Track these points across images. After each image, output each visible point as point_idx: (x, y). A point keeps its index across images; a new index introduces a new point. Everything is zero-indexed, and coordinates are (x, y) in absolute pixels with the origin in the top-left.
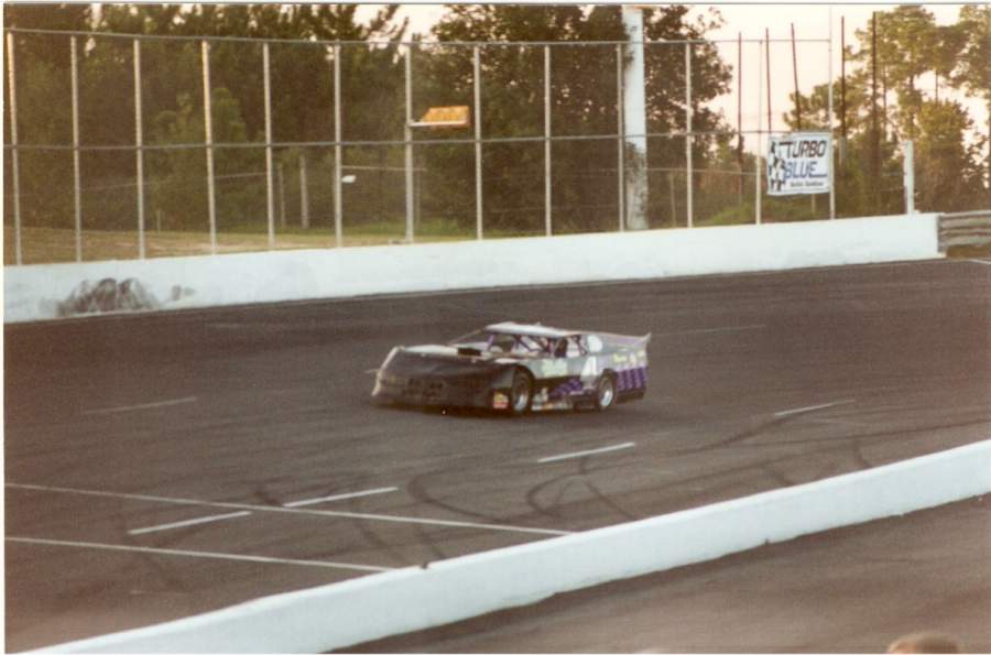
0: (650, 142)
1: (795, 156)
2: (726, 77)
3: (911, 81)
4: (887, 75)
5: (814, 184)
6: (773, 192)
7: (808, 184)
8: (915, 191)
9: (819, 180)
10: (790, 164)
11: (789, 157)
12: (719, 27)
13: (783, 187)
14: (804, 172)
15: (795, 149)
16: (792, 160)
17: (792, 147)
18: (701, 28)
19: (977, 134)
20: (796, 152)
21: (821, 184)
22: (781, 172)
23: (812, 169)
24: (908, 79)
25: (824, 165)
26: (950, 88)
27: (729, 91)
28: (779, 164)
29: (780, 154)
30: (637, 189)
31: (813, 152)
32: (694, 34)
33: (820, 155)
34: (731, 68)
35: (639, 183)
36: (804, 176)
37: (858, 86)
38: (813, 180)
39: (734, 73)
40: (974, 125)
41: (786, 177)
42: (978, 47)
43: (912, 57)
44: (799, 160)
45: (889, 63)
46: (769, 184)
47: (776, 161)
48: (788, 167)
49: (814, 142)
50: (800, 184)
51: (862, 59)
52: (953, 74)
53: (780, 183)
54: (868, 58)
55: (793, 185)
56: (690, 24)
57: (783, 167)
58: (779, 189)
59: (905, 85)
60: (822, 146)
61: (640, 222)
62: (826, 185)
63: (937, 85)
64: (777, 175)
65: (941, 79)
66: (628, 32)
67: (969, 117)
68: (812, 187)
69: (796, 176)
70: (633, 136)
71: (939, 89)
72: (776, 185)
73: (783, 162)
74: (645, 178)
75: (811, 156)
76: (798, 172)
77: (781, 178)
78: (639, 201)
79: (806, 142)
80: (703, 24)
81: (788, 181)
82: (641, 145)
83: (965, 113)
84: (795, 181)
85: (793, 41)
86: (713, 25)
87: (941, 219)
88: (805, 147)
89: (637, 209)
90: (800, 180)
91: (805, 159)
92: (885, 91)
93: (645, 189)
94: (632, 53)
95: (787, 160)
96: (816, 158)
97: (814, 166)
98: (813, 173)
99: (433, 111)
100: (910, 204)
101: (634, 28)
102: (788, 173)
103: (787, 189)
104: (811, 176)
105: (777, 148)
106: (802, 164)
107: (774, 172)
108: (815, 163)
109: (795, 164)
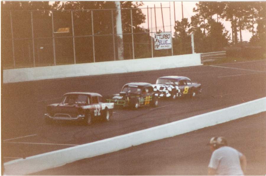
0: (123, 36)
1: (162, 39)
2: (144, 18)
3: (211, 16)
4: (205, 15)
5: (167, 46)
6: (156, 49)
7: (166, 46)
8: (195, 47)
9: (168, 45)
10: (160, 41)
11: (160, 39)
12: (142, 5)
13: (159, 47)
14: (164, 43)
15: (162, 37)
16: (161, 40)
17: (161, 36)
18: (137, 5)
19: (226, 30)
20: (162, 38)
21: (169, 46)
22: (158, 43)
23: (167, 42)
24: (210, 16)
25: (169, 41)
26: (221, 18)
27: (145, 22)
28: (158, 41)
29: (157, 38)
30: (120, 49)
31: (166, 37)
32: (135, 7)
33: (169, 38)
34: (145, 16)
35: (121, 47)
36: (164, 44)
37: (197, 18)
38: (167, 45)
39: (146, 17)
40: (225, 28)
41: (159, 44)
42: (228, 7)
43: (211, 10)
44: (163, 40)
45: (205, 12)
46: (155, 46)
47: (157, 40)
48: (160, 42)
49: (167, 35)
50: (163, 46)
51: (198, 11)
52: (222, 14)
53: (158, 46)
54: (199, 11)
55: (161, 46)
56: (134, 4)
57: (159, 42)
58: (158, 48)
59: (209, 18)
60: (169, 36)
61: (122, 58)
62: (170, 46)
63: (218, 17)
64: (157, 44)
65: (219, 16)
66: (116, 6)
67: (223, 26)
68: (167, 47)
69: (162, 44)
70: (119, 34)
71: (218, 19)
72: (157, 47)
73: (159, 40)
74: (123, 46)
75: (166, 38)
76: (163, 43)
77: (158, 44)
78: (121, 52)
79: (165, 35)
80: (138, 5)
81: (160, 46)
82: (121, 36)
83: (223, 25)
84: (162, 45)
85: (161, 8)
86: (140, 5)
87: (202, 55)
88: (164, 36)
89: (121, 54)
90: (163, 45)
91: (165, 40)
92: (204, 20)
93: (123, 49)
94: (118, 12)
95: (160, 40)
96: (167, 39)
97: (167, 41)
98: (167, 43)
99: (60, 29)
100: (193, 51)
101: (118, 5)
102: (160, 43)
103: (160, 48)
104: (166, 44)
105: (157, 37)
106: (164, 40)
107: (156, 43)
108: (167, 40)
109: (162, 41)
